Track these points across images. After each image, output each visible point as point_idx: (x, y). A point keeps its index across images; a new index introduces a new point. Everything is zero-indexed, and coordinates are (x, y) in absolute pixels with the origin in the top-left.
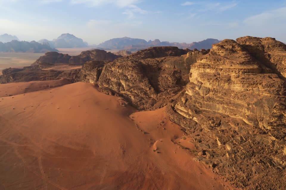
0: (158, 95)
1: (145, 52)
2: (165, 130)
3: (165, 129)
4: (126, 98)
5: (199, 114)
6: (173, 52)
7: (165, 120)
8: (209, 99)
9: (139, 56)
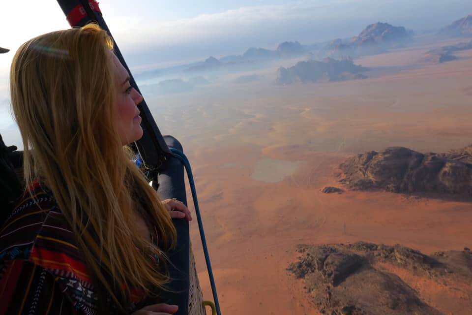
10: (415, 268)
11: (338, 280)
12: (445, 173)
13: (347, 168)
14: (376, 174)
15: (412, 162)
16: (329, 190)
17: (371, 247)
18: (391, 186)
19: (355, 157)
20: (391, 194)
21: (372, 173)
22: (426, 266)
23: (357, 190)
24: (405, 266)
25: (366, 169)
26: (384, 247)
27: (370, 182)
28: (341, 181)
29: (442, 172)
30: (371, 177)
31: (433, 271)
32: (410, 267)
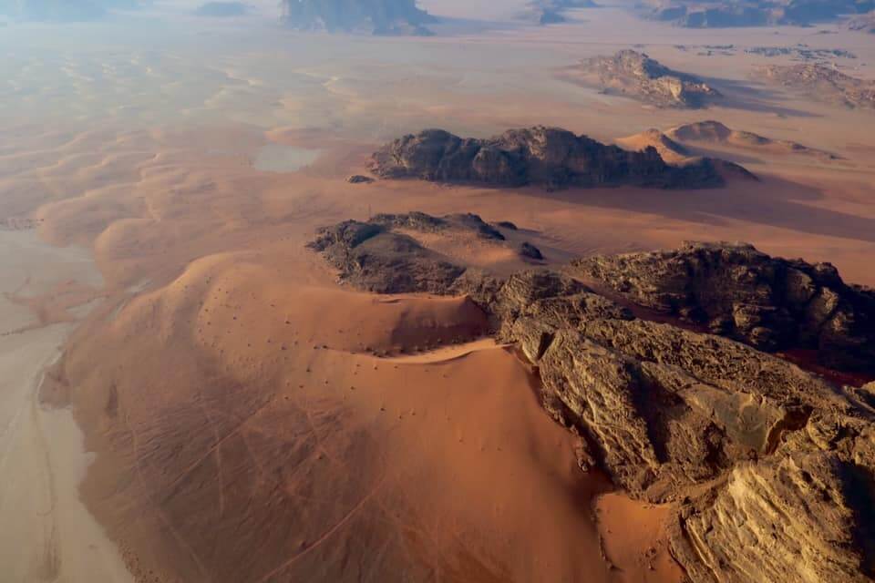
0: (663, 466)
1: (671, 260)
2: (654, 572)
3: (652, 569)
4: (593, 446)
5: (726, 570)
6: (750, 274)
7: (658, 547)
8: (752, 556)
9: (651, 267)
10: (423, 228)
11: (355, 243)
12: (478, 158)
13: (381, 156)
14: (411, 160)
15: (448, 147)
16: (357, 179)
17: (389, 217)
18: (426, 174)
19: (391, 144)
20: (424, 182)
21: (406, 158)
22: (432, 225)
23: (389, 178)
24: (416, 228)
25: (400, 155)
26: (400, 216)
27: (404, 169)
28: (373, 171)
29: (476, 157)
30: (405, 164)
31: (436, 227)
32: (420, 228)
